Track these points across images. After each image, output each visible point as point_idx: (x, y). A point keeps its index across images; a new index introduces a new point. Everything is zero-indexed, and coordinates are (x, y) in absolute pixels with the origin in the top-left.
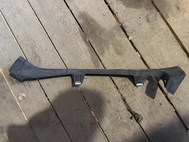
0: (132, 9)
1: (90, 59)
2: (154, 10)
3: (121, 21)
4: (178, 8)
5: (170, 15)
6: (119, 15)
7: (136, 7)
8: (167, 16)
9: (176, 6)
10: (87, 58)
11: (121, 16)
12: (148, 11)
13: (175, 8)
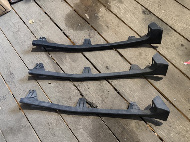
0: (78, 32)
1: (53, 69)
2: (93, 30)
3: (72, 40)
4: (107, 27)
5: (103, 32)
6: (70, 37)
7: (81, 30)
8: (101, 32)
9: (106, 26)
10: (50, 68)
11: (72, 37)
12: (89, 32)
13: (106, 27)
